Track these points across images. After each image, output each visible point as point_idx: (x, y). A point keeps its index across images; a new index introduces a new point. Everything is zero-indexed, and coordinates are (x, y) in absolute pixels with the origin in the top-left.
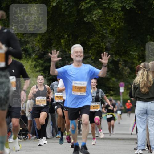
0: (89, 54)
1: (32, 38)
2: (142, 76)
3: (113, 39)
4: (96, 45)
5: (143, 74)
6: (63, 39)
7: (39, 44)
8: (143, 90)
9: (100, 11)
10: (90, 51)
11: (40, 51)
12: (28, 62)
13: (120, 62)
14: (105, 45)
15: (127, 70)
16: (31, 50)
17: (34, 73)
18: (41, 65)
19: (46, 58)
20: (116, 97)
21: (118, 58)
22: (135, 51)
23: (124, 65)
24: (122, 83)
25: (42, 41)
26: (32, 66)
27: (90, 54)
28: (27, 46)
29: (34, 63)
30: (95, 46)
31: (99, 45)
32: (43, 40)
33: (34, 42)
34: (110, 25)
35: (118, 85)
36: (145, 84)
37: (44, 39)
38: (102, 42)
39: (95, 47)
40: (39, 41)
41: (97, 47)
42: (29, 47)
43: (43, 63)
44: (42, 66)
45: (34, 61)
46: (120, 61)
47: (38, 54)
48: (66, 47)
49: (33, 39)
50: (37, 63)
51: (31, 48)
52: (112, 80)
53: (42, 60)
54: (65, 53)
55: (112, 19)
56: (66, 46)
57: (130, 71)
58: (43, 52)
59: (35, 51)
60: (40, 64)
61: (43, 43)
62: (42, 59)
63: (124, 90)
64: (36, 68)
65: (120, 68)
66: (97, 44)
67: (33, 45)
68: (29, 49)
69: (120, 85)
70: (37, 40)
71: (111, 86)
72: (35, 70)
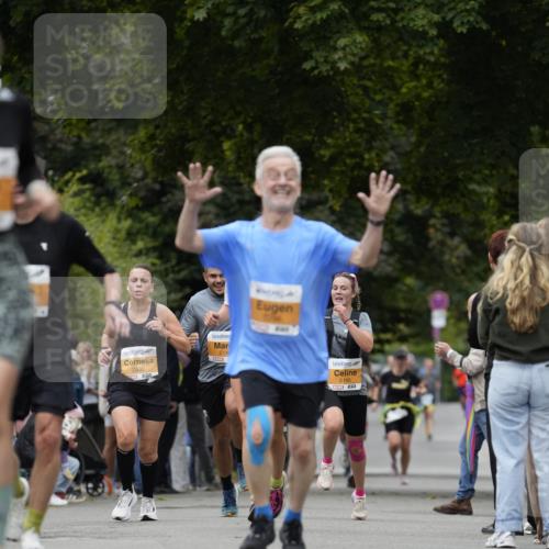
0: (323, 190)
1: (121, 134)
2: (514, 270)
3: (406, 138)
4: (348, 161)
5: (516, 264)
6: (229, 137)
7: (143, 157)
8: (517, 320)
9: (360, 38)
10: (326, 182)
11: (148, 181)
12: (103, 221)
13: (432, 221)
14: (378, 161)
15: (456, 248)
16: (117, 177)
17: (128, 259)
18: (151, 231)
19: (169, 205)
20: (417, 344)
21: (427, 207)
22: (485, 181)
23: (447, 229)
24: (439, 296)
25: (156, 145)
26: (119, 236)
27: (327, 193)
28: (101, 164)
29: (127, 224)
30: (345, 164)
31: (358, 160)
32: (158, 142)
33: (126, 149)
34: (396, 89)
35: (426, 302)
36: (523, 300)
37: (161, 137)
38: (370, 149)
39: (344, 168)
40: (143, 143)
41: (353, 169)
42: (110, 167)
43: (159, 225)
44: (155, 235)
45: (126, 219)
46: (435, 217)
47: (142, 194)
48: (239, 168)
49: (123, 139)
50: (138, 226)
51: (115, 171)
52: (405, 285)
53: (154, 215)
54: (235, 188)
55: (406, 65)
56: (241, 163)
57: (469, 253)
58: (157, 187)
59: (130, 180)
60: (147, 226)
61: (159, 151)
62: (156, 209)
63: (448, 319)
64: (134, 242)
65: (432, 244)
66: (352, 156)
67: (123, 158)
68: (110, 173)
69: (431, 304)
70: (136, 142)
71: (402, 305)
72: (130, 250)
